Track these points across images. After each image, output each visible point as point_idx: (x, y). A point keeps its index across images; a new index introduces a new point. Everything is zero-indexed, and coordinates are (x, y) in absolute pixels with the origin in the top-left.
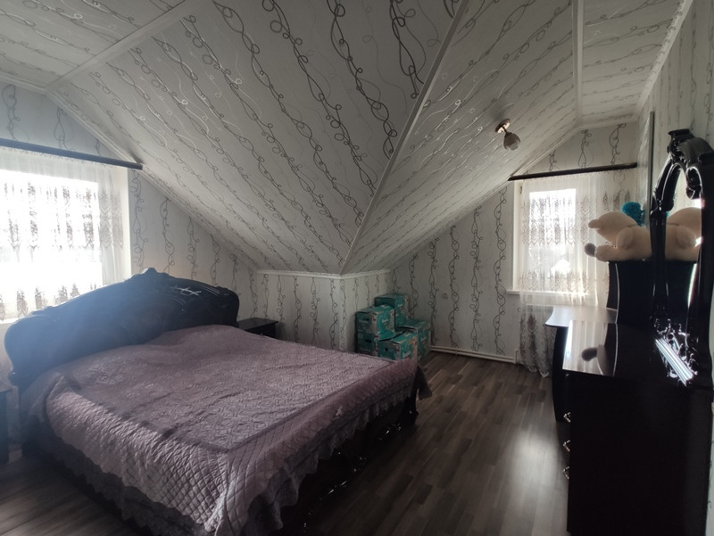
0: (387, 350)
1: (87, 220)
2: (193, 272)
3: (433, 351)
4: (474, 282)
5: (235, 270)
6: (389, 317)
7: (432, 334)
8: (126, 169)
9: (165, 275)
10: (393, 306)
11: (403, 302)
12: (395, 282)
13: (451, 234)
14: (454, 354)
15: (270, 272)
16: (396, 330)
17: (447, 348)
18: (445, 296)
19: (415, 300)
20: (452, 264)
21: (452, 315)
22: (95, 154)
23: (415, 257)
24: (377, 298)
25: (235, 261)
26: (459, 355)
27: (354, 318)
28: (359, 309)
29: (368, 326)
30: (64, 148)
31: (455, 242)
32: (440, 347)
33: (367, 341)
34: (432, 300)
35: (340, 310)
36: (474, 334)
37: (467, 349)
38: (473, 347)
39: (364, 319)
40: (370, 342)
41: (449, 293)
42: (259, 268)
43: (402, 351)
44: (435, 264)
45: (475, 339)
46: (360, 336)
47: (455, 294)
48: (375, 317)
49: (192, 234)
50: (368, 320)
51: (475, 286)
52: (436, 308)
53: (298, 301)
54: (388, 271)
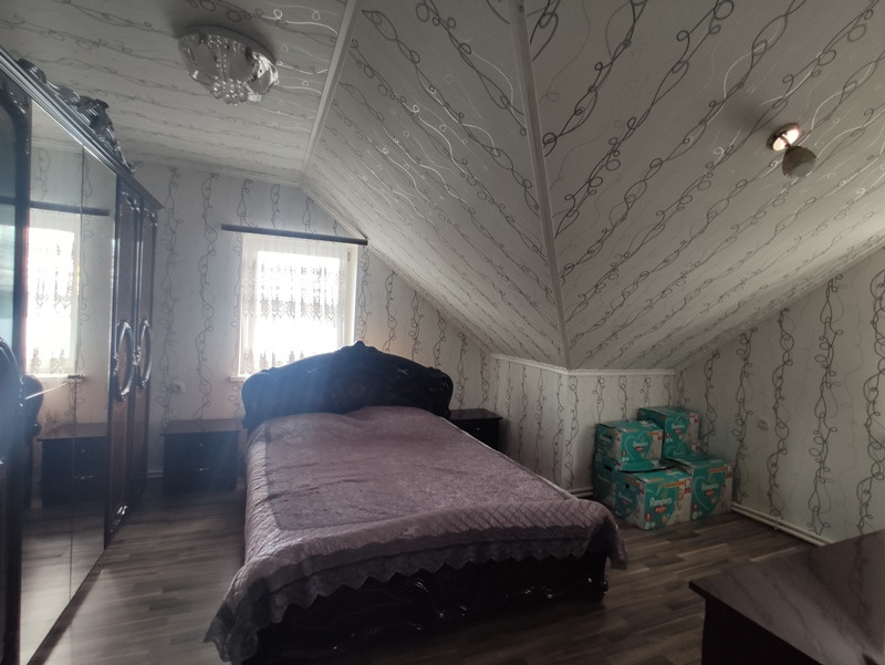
0: (627, 486)
1: (317, 293)
2: (414, 349)
3: (733, 512)
4: (821, 409)
5: (463, 351)
6: (650, 440)
7: (736, 484)
8: (357, 245)
9: (373, 349)
10: (662, 426)
11: (686, 422)
12: (682, 391)
13: (780, 322)
14: (771, 528)
15: (501, 357)
16: (661, 462)
17: (762, 514)
18: (762, 426)
19: (712, 422)
20: (779, 373)
21: (774, 460)
22: (332, 234)
23: (716, 355)
24: (641, 409)
25: (463, 340)
26: (780, 531)
27: (594, 431)
28: (604, 420)
29: (610, 446)
30: (309, 232)
31: (786, 336)
32: (748, 508)
33: (606, 467)
34: (740, 429)
35: (568, 417)
36: (815, 502)
37: (799, 526)
38: (812, 525)
39: (605, 436)
40: (611, 469)
41: (771, 422)
42: (492, 351)
43: (651, 495)
44: (748, 369)
45: (817, 511)
46: (598, 459)
47: (780, 424)
48: (620, 436)
49: (416, 309)
50: (610, 438)
51: (823, 417)
52: (745, 442)
53: (525, 397)
54: (671, 372)
